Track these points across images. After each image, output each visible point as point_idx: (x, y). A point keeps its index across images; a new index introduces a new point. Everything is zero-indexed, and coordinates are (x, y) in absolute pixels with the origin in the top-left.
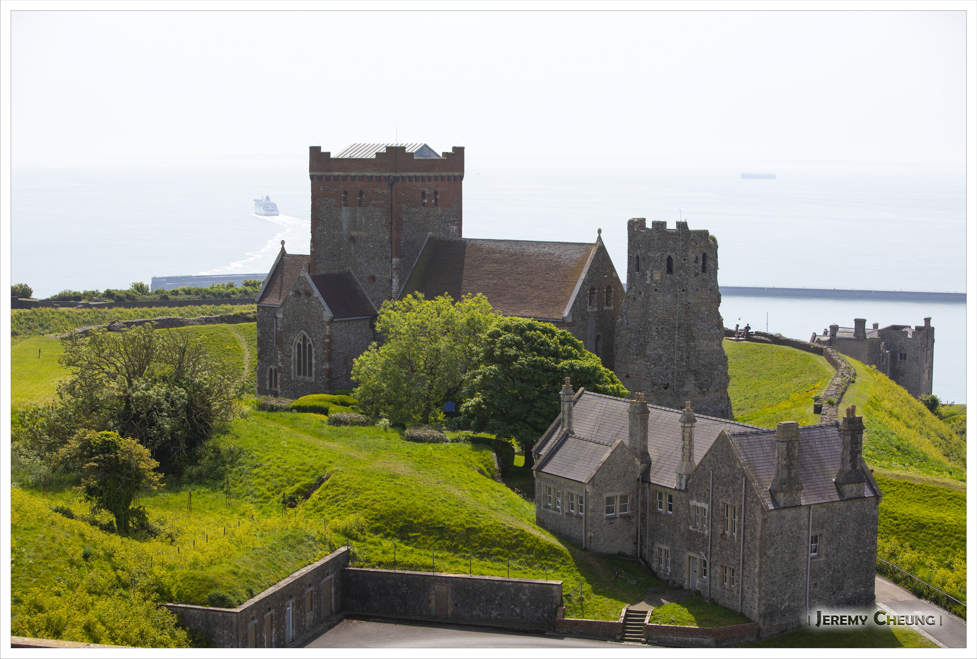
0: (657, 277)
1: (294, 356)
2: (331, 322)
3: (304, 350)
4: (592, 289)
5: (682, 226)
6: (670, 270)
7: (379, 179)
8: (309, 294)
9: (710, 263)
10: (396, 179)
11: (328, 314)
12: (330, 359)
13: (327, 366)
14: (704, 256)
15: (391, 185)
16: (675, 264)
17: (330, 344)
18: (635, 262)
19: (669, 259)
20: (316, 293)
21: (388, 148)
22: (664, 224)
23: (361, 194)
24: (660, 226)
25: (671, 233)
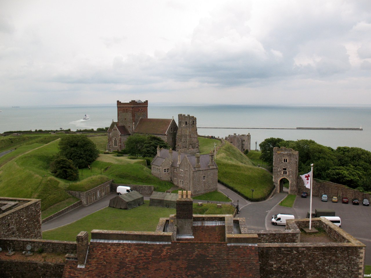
0: (184, 126)
1: (114, 142)
2: (121, 135)
3: (115, 141)
4: (171, 128)
5: (189, 115)
6: (186, 124)
7: (130, 107)
8: (116, 130)
9: (194, 123)
10: (134, 107)
11: (120, 134)
12: (120, 143)
13: (120, 144)
14: (193, 121)
15: (133, 108)
16: (187, 123)
17: (120, 140)
18: (180, 123)
19: (186, 122)
20: (118, 130)
21: (132, 101)
22: (185, 115)
23: (127, 110)
24: (184, 115)
25: (186, 117)
